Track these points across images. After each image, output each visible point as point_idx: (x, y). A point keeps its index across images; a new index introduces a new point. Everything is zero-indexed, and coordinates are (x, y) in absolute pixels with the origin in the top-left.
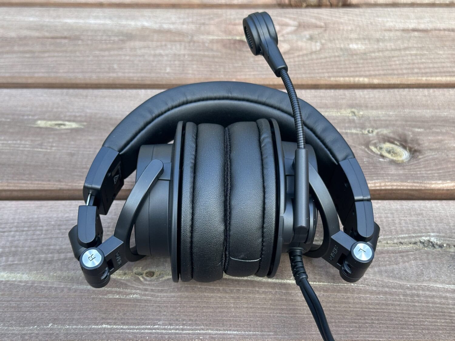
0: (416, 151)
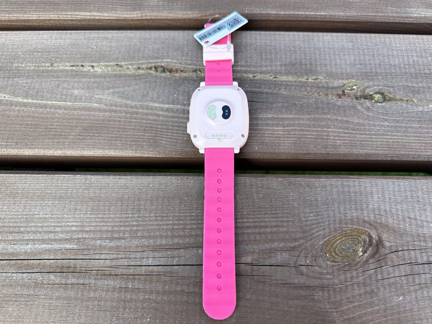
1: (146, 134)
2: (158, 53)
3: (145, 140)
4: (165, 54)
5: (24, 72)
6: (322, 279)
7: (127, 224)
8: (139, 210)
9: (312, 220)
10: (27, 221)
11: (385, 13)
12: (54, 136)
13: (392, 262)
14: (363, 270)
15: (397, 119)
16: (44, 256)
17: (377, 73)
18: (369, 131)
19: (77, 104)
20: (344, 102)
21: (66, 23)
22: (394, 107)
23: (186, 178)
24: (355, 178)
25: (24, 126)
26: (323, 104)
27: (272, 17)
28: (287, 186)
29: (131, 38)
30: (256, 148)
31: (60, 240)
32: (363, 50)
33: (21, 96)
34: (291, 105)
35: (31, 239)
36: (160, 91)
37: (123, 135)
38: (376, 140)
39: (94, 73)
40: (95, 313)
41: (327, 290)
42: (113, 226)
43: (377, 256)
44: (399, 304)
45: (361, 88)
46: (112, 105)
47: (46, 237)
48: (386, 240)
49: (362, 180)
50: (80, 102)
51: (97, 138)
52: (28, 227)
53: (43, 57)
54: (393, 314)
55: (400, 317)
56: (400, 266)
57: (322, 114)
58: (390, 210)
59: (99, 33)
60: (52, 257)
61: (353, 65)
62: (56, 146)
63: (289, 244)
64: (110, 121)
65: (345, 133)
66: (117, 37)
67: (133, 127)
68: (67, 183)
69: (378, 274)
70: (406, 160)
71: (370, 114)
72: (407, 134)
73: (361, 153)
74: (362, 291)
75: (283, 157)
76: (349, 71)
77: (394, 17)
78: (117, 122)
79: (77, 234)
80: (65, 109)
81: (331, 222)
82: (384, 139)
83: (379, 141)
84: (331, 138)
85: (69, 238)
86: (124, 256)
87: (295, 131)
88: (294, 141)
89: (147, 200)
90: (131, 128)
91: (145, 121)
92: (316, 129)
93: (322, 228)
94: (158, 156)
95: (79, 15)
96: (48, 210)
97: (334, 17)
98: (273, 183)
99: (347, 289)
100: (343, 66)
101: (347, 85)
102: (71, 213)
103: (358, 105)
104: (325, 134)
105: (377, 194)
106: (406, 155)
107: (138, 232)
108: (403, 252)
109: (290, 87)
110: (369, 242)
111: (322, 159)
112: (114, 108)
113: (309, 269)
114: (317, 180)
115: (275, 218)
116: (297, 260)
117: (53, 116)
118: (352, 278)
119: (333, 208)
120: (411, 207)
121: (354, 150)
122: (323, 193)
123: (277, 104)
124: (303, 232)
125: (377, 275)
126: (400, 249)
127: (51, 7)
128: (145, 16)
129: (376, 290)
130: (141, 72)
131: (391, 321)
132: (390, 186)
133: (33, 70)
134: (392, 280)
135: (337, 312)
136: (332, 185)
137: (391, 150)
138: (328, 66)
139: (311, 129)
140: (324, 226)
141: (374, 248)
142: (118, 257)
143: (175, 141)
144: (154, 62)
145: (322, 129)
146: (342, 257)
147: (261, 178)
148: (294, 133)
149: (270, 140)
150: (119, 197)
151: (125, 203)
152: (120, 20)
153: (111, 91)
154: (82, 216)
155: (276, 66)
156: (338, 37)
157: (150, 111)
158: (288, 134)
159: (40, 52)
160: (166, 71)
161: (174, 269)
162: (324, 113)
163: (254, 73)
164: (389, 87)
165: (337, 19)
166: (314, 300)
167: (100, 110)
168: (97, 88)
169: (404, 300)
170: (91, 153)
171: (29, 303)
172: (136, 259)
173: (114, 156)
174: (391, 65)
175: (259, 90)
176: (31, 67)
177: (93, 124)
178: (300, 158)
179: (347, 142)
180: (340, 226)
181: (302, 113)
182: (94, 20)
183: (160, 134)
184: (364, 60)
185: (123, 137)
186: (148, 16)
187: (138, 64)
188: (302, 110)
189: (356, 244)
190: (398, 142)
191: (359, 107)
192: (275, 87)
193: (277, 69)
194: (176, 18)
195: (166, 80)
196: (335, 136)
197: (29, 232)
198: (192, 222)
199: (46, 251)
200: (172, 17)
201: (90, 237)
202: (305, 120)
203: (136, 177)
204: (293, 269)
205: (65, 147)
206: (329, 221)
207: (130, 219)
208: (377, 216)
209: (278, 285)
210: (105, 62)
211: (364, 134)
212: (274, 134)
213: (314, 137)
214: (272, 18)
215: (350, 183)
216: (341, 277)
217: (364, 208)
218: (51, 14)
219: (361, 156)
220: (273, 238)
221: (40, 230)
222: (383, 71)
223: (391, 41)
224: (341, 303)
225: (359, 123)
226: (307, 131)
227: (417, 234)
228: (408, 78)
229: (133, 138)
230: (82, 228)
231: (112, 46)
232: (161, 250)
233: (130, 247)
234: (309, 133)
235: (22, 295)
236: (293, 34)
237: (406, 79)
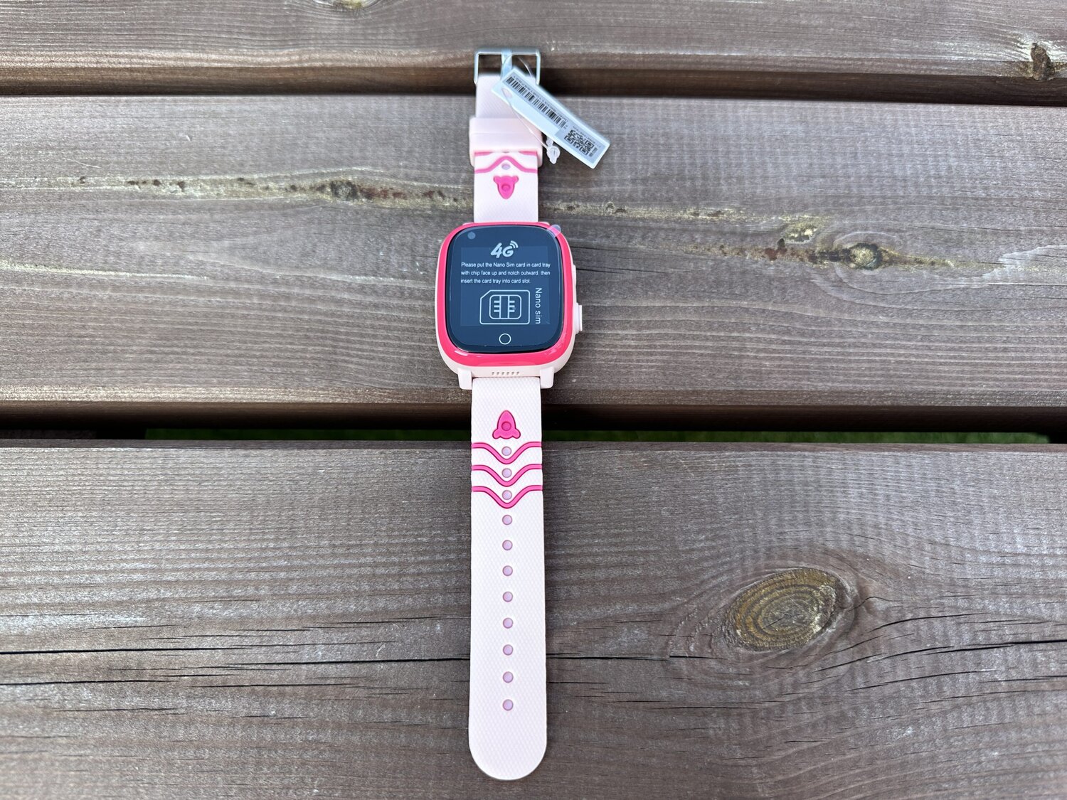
1: (310, 348)
2: (339, 151)
3: (306, 361)
4: (357, 154)
5: (15, 198)
6: (725, 690)
7: (264, 565)
8: (292, 532)
9: (701, 550)
10: (23, 560)
11: (884, 51)
12: (89, 355)
13: (891, 646)
14: (821, 666)
15: (908, 307)
16: (65, 645)
17: (863, 197)
18: (842, 337)
19: (143, 275)
20: (781, 268)
21: (118, 77)
22: (901, 279)
23: (407, 453)
24: (805, 450)
25: (15, 330)
26: (732, 274)
27: (613, 62)
28: (646, 468)
29: (274, 114)
30: (574, 381)
31: (105, 605)
32: (831, 141)
33: (6, 258)
34: (657, 277)
35: (35, 604)
36: (344, 244)
37: (255, 350)
38: (857, 358)
39: (185, 200)
40: (189, 777)
41: (738, 715)
42: (231, 571)
43: (854, 634)
44: (904, 745)
45: (824, 235)
46: (227, 279)
47: (70, 598)
48: (877, 595)
49: (819, 454)
50: (150, 271)
51: (191, 359)
52: (26, 574)
53: (59, 161)
54: (890, 768)
55: (906, 776)
56: (909, 655)
57: (728, 297)
58: (886, 524)
59: (197, 101)
60: (84, 646)
61: (805, 179)
62: (94, 379)
63: (648, 607)
64: (222, 316)
65: (784, 342)
66: (240, 111)
67: (279, 332)
68: (119, 466)
69: (856, 674)
70: (929, 405)
71: (845, 297)
72: (931, 344)
73: (819, 389)
74: (819, 716)
75: (638, 400)
76: (795, 193)
77: (904, 62)
78: (240, 318)
79: (144, 590)
80: (116, 288)
81: (748, 553)
82: (875, 355)
83: (864, 361)
84: (748, 354)
85: (125, 599)
86: (257, 641)
87: (665, 339)
88: (664, 361)
89: (312, 507)
90: (273, 332)
91: (306, 317)
92: (714, 334)
93: (726, 567)
94: (338, 400)
95: (147, 58)
96: (75, 533)
97: (763, 63)
98: (614, 463)
99: (784, 713)
100: (783, 181)
101: (791, 227)
102: (132, 539)
103: (817, 276)
104: (735, 344)
105: (857, 486)
106: (928, 394)
107: (290, 583)
108: (915, 623)
109: (654, 233)
110: (837, 600)
111: (729, 403)
112: (233, 285)
113: (694, 666)
114: (715, 454)
115: (616, 545)
116: (667, 644)
117: (85, 305)
118: (796, 685)
119: (751, 521)
120: (936, 518)
121: (803, 382)
122: (729, 485)
123: (623, 273)
124: (681, 578)
125: (853, 678)
126: (909, 616)
127: (80, 37)
128: (310, 60)
129: (851, 714)
130: (298, 196)
131: (884, 785)
132: (888, 466)
133: (37, 193)
134: (888, 690)
135: (759, 766)
136: (750, 466)
137: (892, 383)
138: (747, 182)
139: (703, 333)
140: (730, 563)
141: (849, 614)
142: (244, 644)
143: (381, 363)
144: (329, 174)
145: (729, 334)
146: (774, 636)
147: (584, 452)
148: (663, 343)
149: (607, 361)
150: (244, 501)
151: (258, 516)
152: (247, 69)
153: (226, 243)
154: (157, 546)
155: (622, 182)
156: (772, 111)
157: (320, 293)
158: (650, 347)
159: (52, 149)
160: (359, 194)
161: (376, 671)
163: (571, 201)
164: (889, 230)
165: (769, 66)
166: (705, 738)
167: (199, 291)
168: (192, 236)
169: (915, 735)
170: (178, 395)
171: (30, 757)
172: (286, 647)
173: (232, 401)
174: (895, 177)
175: (581, 240)
176: (33, 185)
177: (182, 324)
178: (676, 402)
179: (788, 363)
180: (768, 562)
181: (683, 296)
182: (185, 68)
183: (342, 347)
184: (832, 166)
185: (255, 356)
186: (316, 60)
187: (292, 178)
188: (682, 287)
189: (805, 607)
190: (909, 363)
191: (818, 280)
192: (621, 234)
193: (625, 191)
194: (385, 66)
195: (359, 216)
196: (759, 351)
197: (29, 587)
198: (420, 558)
199: (71, 631)
200: (373, 61)
201: (177, 596)
202: (690, 313)
203: (285, 452)
204: (657, 666)
205: (116, 381)
206: (742, 551)
207: (270, 554)
208: (856, 538)
209: (623, 704)
210: (211, 174)
211: (828, 345)
212: (615, 346)
213: (710, 352)
214: (616, 66)
215: (793, 461)
216: (770, 683)
217: (826, 519)
218: (80, 56)
219: (820, 397)
220: (612, 593)
221: (56, 580)
222: (877, 193)
223: (896, 120)
224: (768, 744)
225: (817, 318)
226: (694, 338)
227: (948, 581)
228: (934, 209)
229: (278, 357)
230: (158, 577)
231: (230, 135)
232: (344, 626)
233: (273, 620)
234: (697, 343)
235: (13, 737)
236: (663, 105)
237: (931, 212)
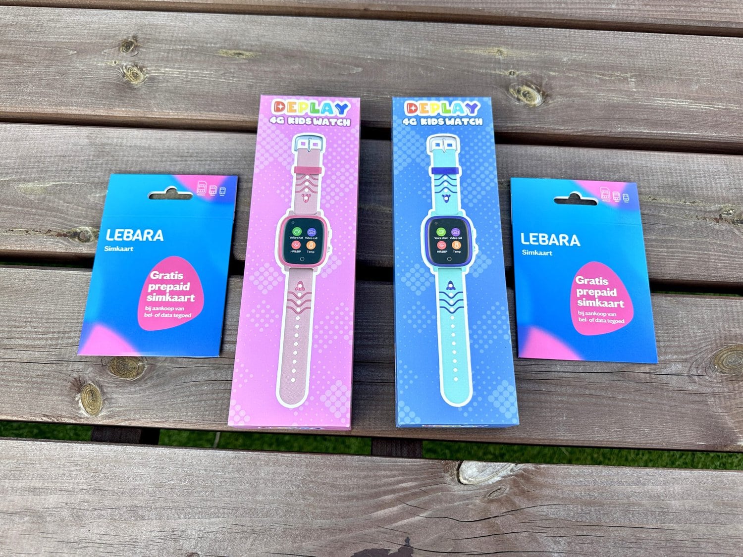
0: (547, 96)
9: (700, 336)
20: (721, 226)
24: (737, 299)
26: (702, 228)
28: (676, 304)
32: (738, 173)
34: (672, 228)
41: (718, 397)
45: (738, 213)
57: (701, 237)
61: (728, 189)
63: (681, 357)
65: (725, 256)
73: (740, 276)
75: (669, 277)
76: (724, 195)
81: (717, 338)
84: (712, 260)
88: (678, 262)
92: (697, 252)
93: (710, 343)
97: (706, 138)
100: (719, 190)
101: (724, 209)
103: (736, 230)
104: (706, 256)
109: (669, 209)
111: (704, 280)
113: (700, 378)
114: (702, 299)
115: (667, 333)
116: (689, 370)
119: (718, 326)
122: (709, 312)
123: (658, 225)
124: (693, 346)
135: (728, 416)
136: (717, 305)
138: (704, 190)
139: (693, 251)
140: (711, 341)
145: (703, 252)
146: (729, 369)
148: (677, 254)
149: (656, 261)
155: (654, 187)
156: (712, 159)
158: (672, 256)
161: (581, 376)
162: (705, 237)
165: (710, 139)
166: (708, 404)
178: (683, 279)
179: (727, 265)
180: (725, 341)
181: (683, 236)
184: (739, 184)
188: (683, 232)
191: (736, 232)
192: (656, 209)
193: (655, 191)
196: (715, 259)
202: (687, 243)
204: (687, 378)
206: (715, 337)
209: (675, 391)
212: (658, 255)
213: (696, 259)
215: (732, 303)
216: (729, 386)
220: (667, 351)
225: (737, 247)
226: (690, 253)
234: (691, 255)
236: (667, 155)
